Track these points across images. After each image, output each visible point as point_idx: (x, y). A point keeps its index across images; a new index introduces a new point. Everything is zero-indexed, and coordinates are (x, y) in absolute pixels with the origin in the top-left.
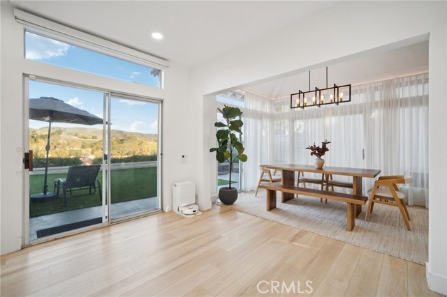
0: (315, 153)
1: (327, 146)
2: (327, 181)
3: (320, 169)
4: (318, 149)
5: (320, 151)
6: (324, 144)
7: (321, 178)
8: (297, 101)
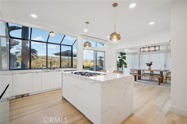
0: (148, 65)
1: (152, 63)
2: (152, 74)
3: (150, 69)
4: (149, 64)
5: (150, 65)
6: (151, 63)
7: (150, 73)
8: (142, 50)
